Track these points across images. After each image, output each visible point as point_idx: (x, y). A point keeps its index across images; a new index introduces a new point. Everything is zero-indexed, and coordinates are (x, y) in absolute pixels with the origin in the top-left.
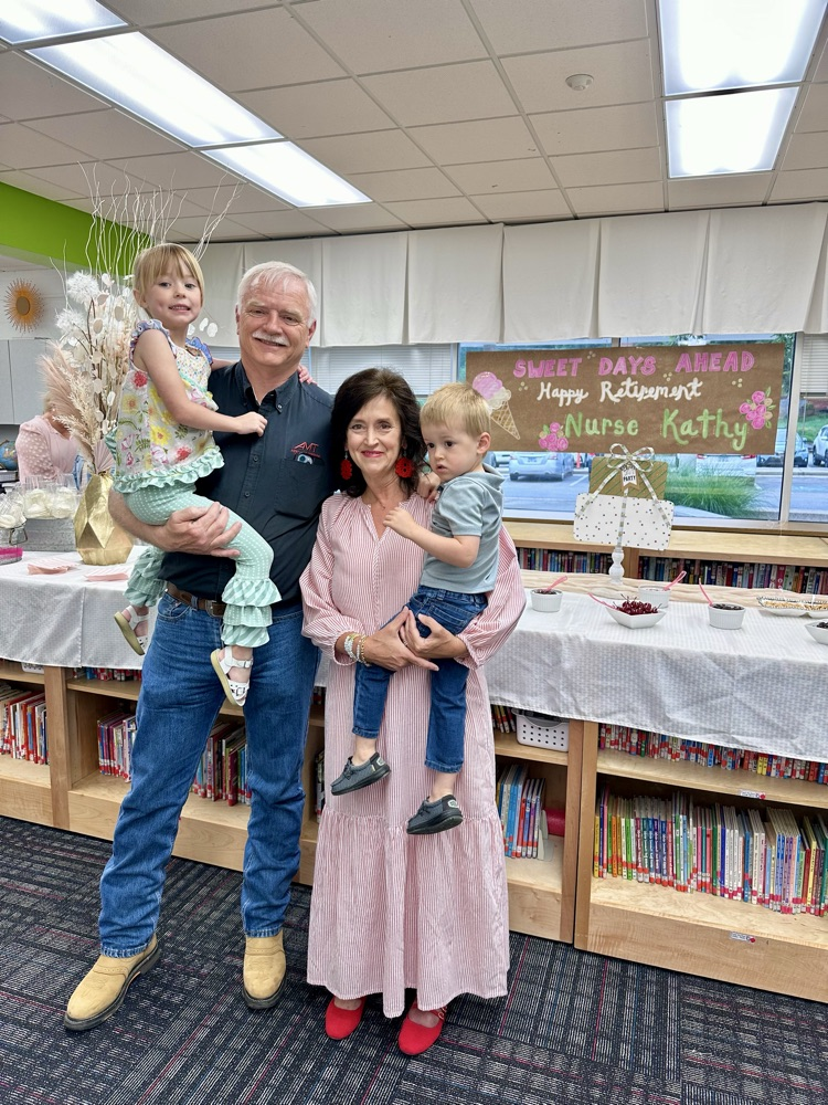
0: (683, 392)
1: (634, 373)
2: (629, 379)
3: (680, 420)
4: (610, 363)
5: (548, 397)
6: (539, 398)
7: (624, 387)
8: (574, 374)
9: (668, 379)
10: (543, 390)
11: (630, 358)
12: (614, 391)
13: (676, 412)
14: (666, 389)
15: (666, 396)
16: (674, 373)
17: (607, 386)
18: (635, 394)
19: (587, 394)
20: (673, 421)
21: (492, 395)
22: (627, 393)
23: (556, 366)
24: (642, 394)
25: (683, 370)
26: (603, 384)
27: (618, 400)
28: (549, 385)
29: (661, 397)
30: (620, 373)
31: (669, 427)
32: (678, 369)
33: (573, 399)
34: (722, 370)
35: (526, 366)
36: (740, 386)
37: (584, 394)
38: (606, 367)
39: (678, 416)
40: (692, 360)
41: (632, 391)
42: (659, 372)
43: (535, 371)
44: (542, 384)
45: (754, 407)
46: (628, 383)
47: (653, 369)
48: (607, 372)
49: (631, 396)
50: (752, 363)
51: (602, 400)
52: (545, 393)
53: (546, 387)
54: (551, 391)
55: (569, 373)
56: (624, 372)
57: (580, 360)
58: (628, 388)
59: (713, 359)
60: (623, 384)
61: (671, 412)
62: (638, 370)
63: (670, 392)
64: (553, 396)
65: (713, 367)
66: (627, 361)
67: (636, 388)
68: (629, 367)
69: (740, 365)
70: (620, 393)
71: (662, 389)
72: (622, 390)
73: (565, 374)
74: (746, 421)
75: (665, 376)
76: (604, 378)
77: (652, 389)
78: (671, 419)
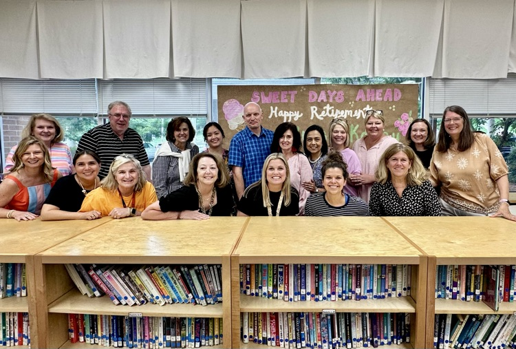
0: (361, 114)
1: (331, 101)
2: (328, 105)
3: (360, 131)
4: (316, 95)
5: (276, 116)
6: (270, 117)
7: (326, 110)
8: (292, 101)
9: (352, 106)
10: (272, 112)
11: (328, 92)
12: (319, 112)
13: (358, 126)
14: (351, 111)
15: (351, 116)
16: (355, 101)
17: (314, 109)
18: (332, 115)
19: (302, 114)
20: (356, 132)
21: (237, 115)
22: (328, 113)
23: (280, 95)
24: (336, 115)
25: (360, 100)
26: (312, 108)
27: (322, 119)
28: (276, 108)
29: (348, 116)
30: (322, 101)
31: (354, 135)
32: (357, 99)
33: (293, 118)
34: (383, 100)
35: (260, 96)
36: (394, 110)
37: (300, 114)
38: (313, 97)
39: (359, 128)
40: (365, 94)
41: (330, 112)
42: (346, 101)
43: (266, 99)
44: (272, 108)
45: (402, 122)
46: (328, 107)
47: (342, 99)
48: (314, 100)
49: (330, 116)
50: (400, 96)
51: (312, 118)
52: (274, 114)
53: (274, 110)
54: (278, 112)
55: (289, 100)
56: (325, 100)
57: (296, 92)
58: (328, 111)
59: (377, 93)
60: (324, 108)
61: (355, 126)
62: (334, 100)
63: (353, 113)
64: (279, 115)
65: (378, 98)
66: (327, 93)
67: (333, 110)
68: (328, 97)
69: (393, 97)
70: (323, 114)
71: (349, 112)
72: (324, 112)
73: (286, 101)
74: (398, 131)
75: (350, 103)
76: (312, 104)
77: (343, 111)
78: (355, 130)
